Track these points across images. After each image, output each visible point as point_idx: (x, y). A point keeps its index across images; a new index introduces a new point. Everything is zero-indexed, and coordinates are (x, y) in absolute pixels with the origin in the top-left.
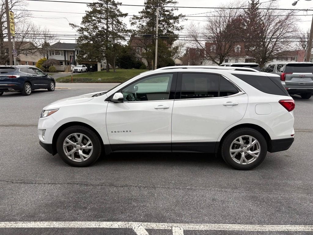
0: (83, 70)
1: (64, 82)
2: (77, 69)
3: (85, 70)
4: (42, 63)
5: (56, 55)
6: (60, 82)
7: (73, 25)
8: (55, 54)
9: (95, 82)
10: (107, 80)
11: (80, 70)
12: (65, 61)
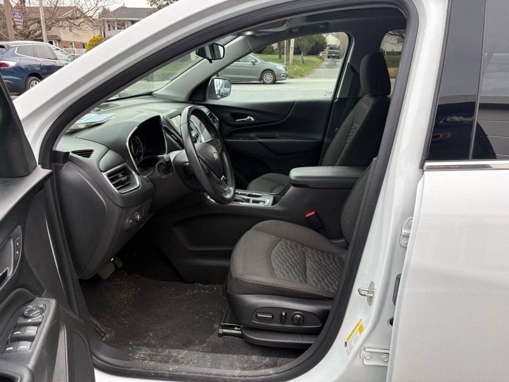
5: (118, 29)
8: (116, 28)
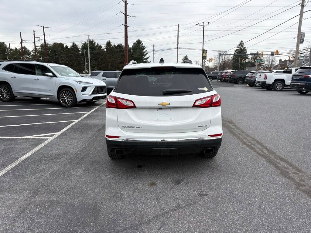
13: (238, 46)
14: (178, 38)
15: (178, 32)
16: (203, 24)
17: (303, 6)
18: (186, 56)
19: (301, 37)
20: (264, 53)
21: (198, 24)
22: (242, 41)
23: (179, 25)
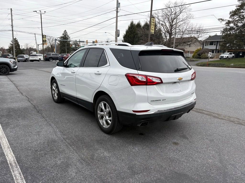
0: (229, 57)
1: (201, 66)
2: (223, 56)
3: (232, 57)
4: (198, 52)
5: (210, 45)
6: (198, 66)
7: (222, 19)
9: (226, 67)
10: (239, 65)
11: (226, 57)
12: (216, 49)
13: (63, 34)
14: (12, 21)
15: (12, 15)
16: (40, 12)
17: (117, 12)
18: (15, 38)
19: (118, 32)
20: (88, 41)
21: (35, 11)
22: (65, 31)
23: (12, 9)
